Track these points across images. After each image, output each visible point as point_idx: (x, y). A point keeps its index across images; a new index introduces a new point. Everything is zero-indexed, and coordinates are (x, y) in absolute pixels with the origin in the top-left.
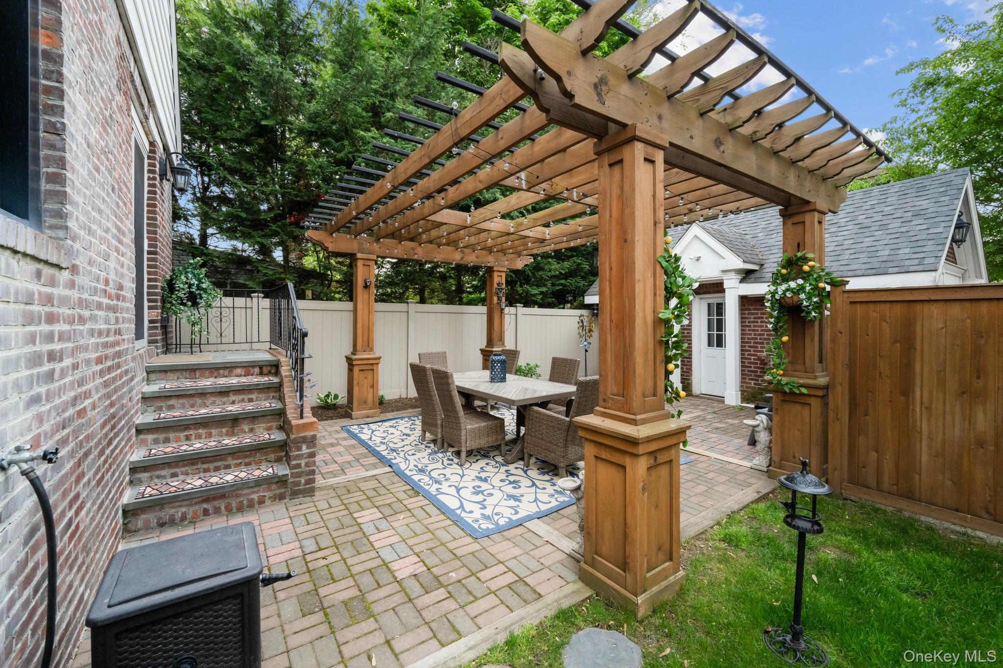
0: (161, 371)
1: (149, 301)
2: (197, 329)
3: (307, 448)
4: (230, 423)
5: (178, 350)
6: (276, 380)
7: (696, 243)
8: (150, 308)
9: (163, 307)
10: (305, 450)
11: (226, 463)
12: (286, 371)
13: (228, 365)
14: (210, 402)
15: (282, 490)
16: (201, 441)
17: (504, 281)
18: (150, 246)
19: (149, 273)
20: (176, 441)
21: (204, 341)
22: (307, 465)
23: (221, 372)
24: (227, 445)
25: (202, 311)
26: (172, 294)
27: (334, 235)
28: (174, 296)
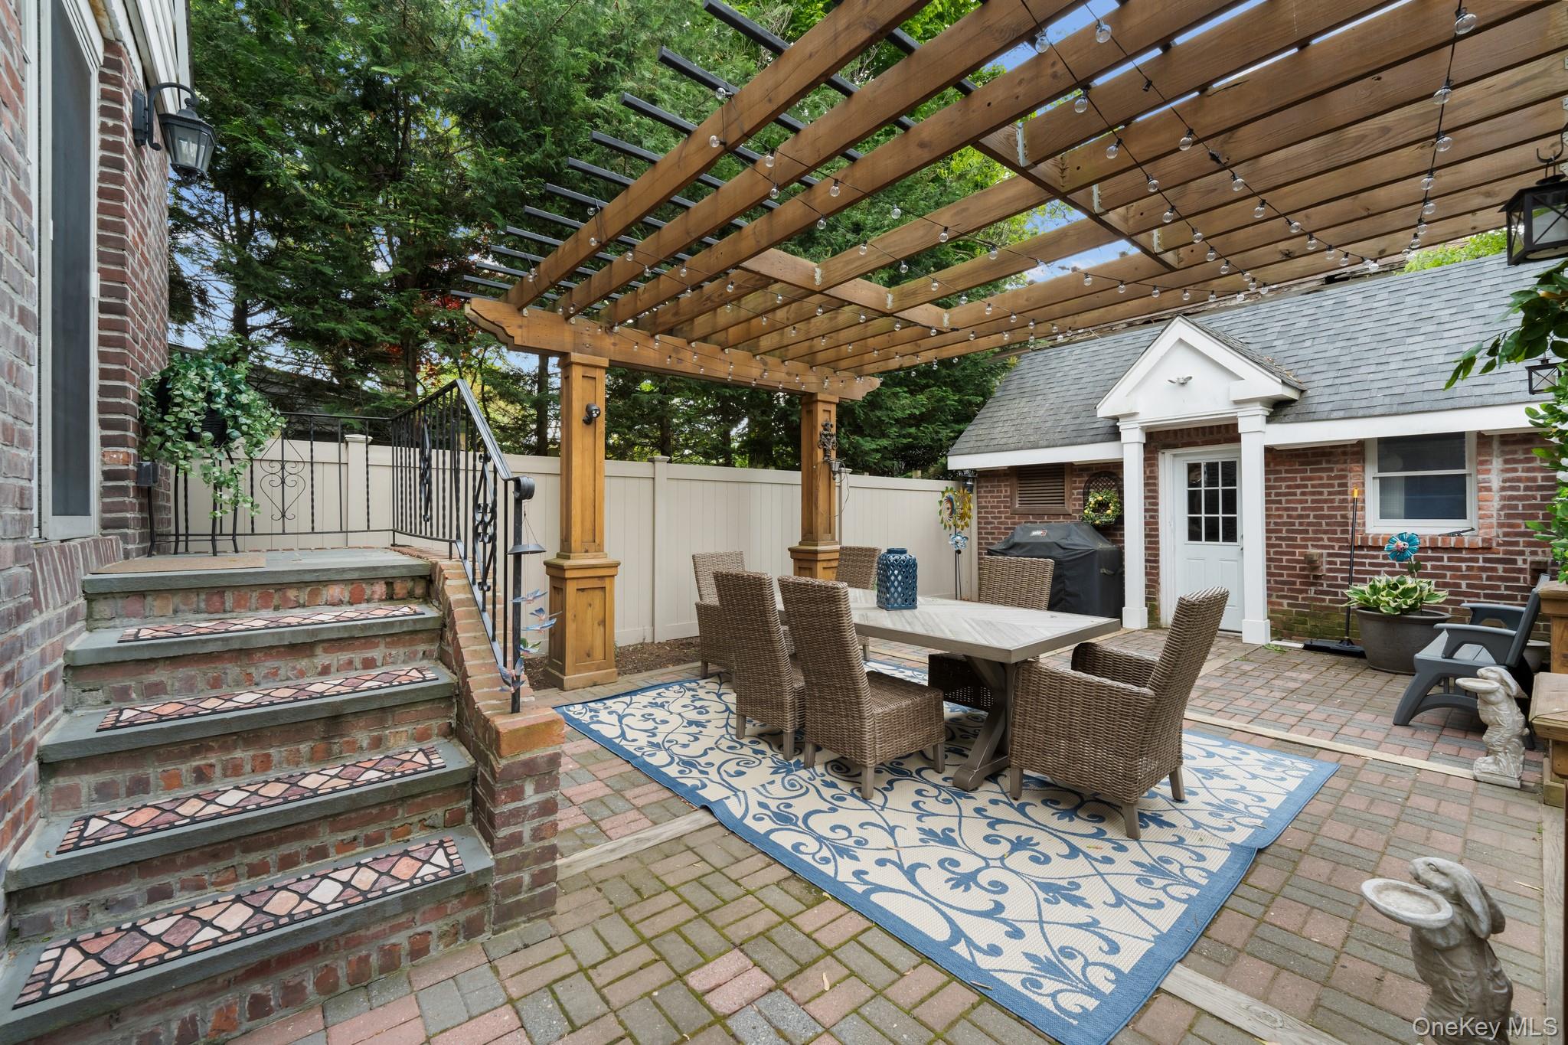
0: (128, 594)
1: (104, 424)
2: (226, 495)
3: (537, 792)
4: (320, 728)
5: (182, 546)
6: (430, 612)
7: (1182, 353)
8: (106, 442)
9: (141, 446)
10: (531, 796)
11: (314, 844)
12: (457, 589)
13: (308, 578)
14: (264, 671)
15: (474, 911)
16: (242, 781)
17: (833, 421)
18: (105, 291)
19: (103, 357)
20: (169, 787)
21: (243, 526)
22: (537, 835)
23: (292, 594)
24: (315, 792)
25: (240, 454)
26: (165, 412)
27: (525, 311)
28: (169, 418)
